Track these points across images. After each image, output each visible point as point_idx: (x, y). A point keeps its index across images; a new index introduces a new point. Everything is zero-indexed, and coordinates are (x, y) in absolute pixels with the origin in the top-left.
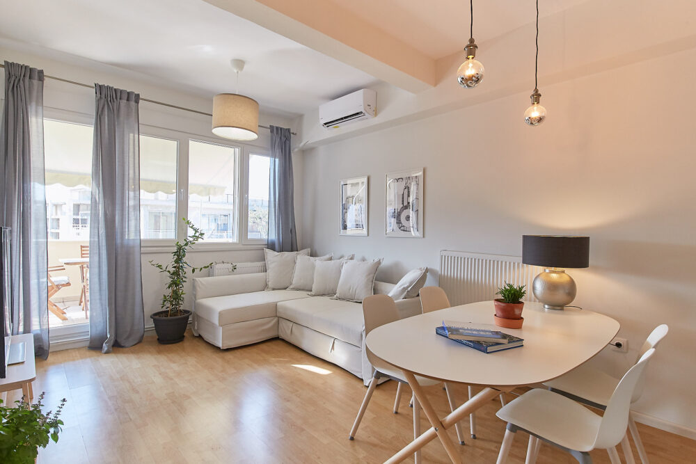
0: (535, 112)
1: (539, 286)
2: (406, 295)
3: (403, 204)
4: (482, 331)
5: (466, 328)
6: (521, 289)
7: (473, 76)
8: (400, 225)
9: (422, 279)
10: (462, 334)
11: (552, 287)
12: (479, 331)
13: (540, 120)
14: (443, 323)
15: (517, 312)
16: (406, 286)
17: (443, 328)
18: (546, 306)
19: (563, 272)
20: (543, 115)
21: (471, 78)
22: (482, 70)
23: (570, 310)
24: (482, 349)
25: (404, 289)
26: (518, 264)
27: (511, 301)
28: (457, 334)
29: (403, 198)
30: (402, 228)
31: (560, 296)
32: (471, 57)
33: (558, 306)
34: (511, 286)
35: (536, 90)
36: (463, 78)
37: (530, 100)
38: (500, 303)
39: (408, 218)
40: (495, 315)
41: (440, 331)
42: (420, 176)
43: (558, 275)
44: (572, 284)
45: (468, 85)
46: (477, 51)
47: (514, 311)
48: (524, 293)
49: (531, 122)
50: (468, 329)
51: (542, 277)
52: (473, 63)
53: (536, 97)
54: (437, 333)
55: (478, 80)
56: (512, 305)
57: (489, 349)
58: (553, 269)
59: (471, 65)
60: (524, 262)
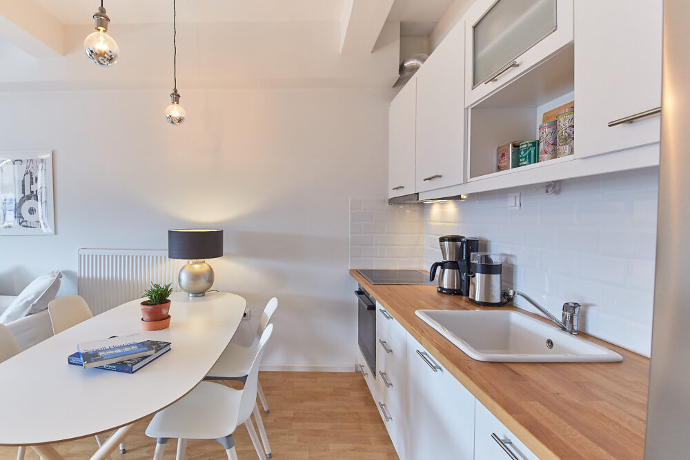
0: (176, 111)
1: (184, 277)
2: (31, 310)
3: (24, 193)
4: (127, 346)
5: (107, 348)
6: (167, 287)
7: (105, 53)
8: (21, 220)
9: (55, 286)
10: (102, 359)
11: (195, 277)
12: (124, 346)
13: (180, 120)
14: (78, 348)
15: (164, 312)
16: (29, 299)
17: (77, 355)
18: (191, 295)
19: (204, 262)
20: (182, 116)
21: (102, 54)
22: (116, 49)
23: (210, 295)
24: (127, 369)
25: (28, 303)
26: (165, 257)
27: (158, 302)
28: (96, 360)
29: (23, 186)
30: (24, 224)
31: (202, 284)
32: (102, 29)
33: (200, 294)
34: (157, 286)
35: (176, 91)
36: (92, 51)
37: (170, 99)
38: (146, 307)
39: (32, 211)
40: (142, 319)
41: (74, 360)
42: (48, 158)
43: (199, 266)
44: (211, 272)
45: (99, 62)
46: (109, 25)
47: (161, 312)
48: (170, 291)
49: (172, 120)
50: (110, 349)
51: (186, 269)
52: (104, 37)
53: (176, 97)
54: (69, 363)
55: (111, 59)
56: (159, 306)
57: (135, 368)
58: (195, 261)
59: (102, 39)
60: (169, 257)
